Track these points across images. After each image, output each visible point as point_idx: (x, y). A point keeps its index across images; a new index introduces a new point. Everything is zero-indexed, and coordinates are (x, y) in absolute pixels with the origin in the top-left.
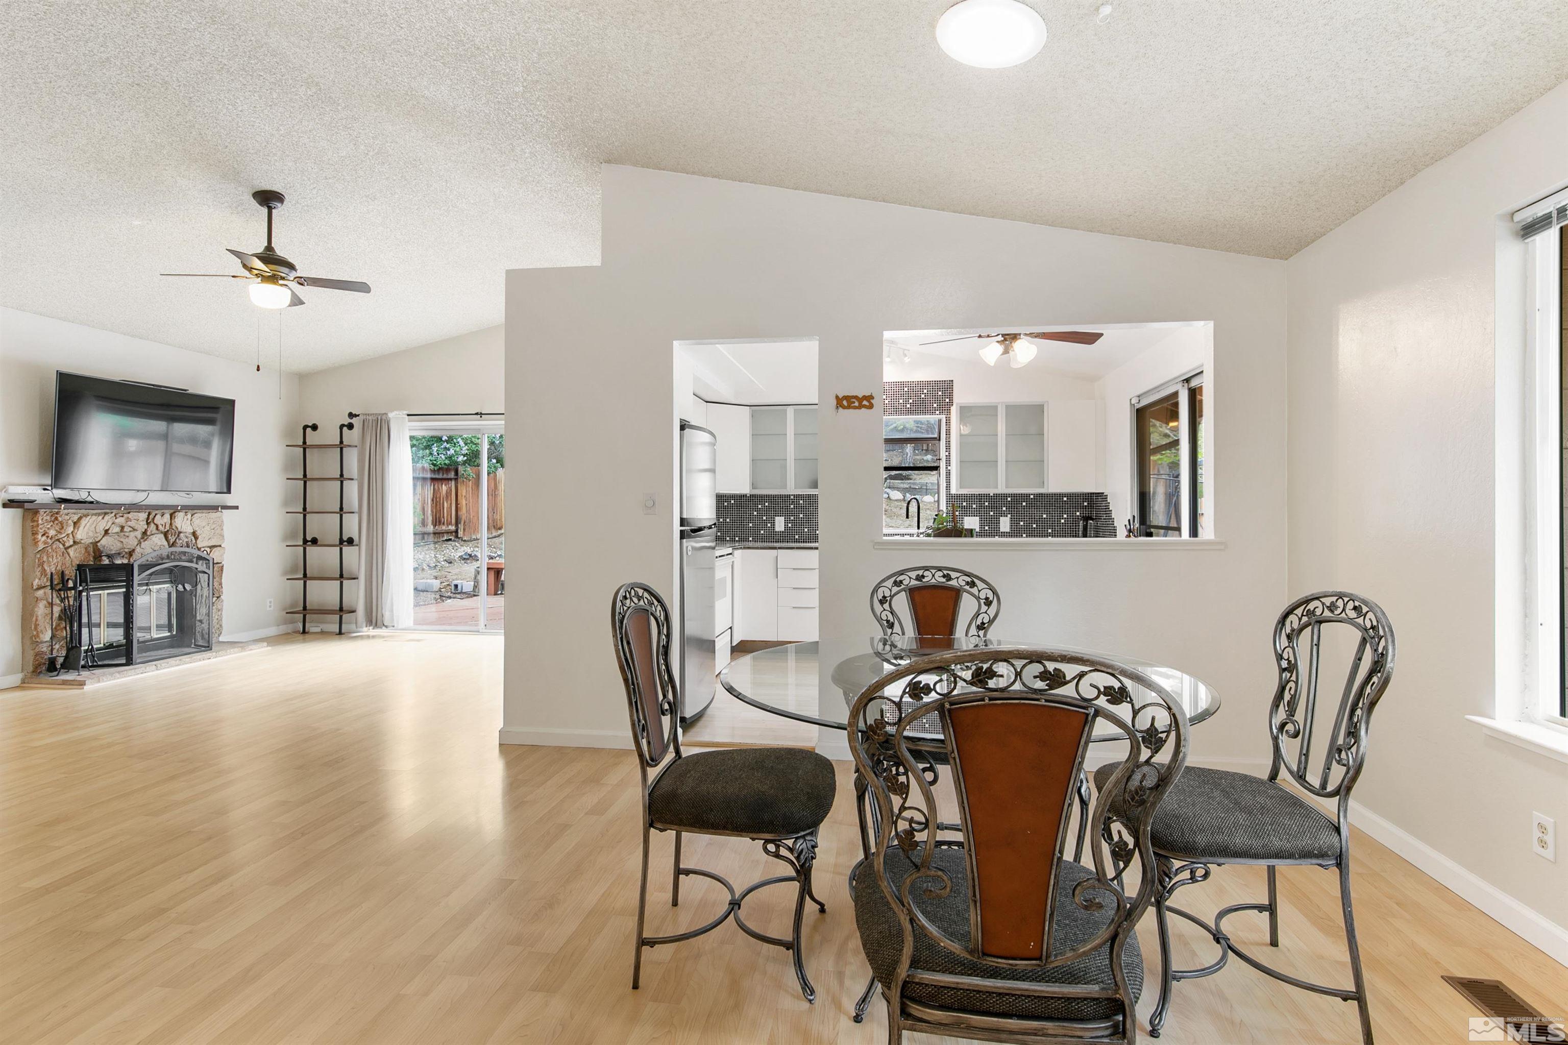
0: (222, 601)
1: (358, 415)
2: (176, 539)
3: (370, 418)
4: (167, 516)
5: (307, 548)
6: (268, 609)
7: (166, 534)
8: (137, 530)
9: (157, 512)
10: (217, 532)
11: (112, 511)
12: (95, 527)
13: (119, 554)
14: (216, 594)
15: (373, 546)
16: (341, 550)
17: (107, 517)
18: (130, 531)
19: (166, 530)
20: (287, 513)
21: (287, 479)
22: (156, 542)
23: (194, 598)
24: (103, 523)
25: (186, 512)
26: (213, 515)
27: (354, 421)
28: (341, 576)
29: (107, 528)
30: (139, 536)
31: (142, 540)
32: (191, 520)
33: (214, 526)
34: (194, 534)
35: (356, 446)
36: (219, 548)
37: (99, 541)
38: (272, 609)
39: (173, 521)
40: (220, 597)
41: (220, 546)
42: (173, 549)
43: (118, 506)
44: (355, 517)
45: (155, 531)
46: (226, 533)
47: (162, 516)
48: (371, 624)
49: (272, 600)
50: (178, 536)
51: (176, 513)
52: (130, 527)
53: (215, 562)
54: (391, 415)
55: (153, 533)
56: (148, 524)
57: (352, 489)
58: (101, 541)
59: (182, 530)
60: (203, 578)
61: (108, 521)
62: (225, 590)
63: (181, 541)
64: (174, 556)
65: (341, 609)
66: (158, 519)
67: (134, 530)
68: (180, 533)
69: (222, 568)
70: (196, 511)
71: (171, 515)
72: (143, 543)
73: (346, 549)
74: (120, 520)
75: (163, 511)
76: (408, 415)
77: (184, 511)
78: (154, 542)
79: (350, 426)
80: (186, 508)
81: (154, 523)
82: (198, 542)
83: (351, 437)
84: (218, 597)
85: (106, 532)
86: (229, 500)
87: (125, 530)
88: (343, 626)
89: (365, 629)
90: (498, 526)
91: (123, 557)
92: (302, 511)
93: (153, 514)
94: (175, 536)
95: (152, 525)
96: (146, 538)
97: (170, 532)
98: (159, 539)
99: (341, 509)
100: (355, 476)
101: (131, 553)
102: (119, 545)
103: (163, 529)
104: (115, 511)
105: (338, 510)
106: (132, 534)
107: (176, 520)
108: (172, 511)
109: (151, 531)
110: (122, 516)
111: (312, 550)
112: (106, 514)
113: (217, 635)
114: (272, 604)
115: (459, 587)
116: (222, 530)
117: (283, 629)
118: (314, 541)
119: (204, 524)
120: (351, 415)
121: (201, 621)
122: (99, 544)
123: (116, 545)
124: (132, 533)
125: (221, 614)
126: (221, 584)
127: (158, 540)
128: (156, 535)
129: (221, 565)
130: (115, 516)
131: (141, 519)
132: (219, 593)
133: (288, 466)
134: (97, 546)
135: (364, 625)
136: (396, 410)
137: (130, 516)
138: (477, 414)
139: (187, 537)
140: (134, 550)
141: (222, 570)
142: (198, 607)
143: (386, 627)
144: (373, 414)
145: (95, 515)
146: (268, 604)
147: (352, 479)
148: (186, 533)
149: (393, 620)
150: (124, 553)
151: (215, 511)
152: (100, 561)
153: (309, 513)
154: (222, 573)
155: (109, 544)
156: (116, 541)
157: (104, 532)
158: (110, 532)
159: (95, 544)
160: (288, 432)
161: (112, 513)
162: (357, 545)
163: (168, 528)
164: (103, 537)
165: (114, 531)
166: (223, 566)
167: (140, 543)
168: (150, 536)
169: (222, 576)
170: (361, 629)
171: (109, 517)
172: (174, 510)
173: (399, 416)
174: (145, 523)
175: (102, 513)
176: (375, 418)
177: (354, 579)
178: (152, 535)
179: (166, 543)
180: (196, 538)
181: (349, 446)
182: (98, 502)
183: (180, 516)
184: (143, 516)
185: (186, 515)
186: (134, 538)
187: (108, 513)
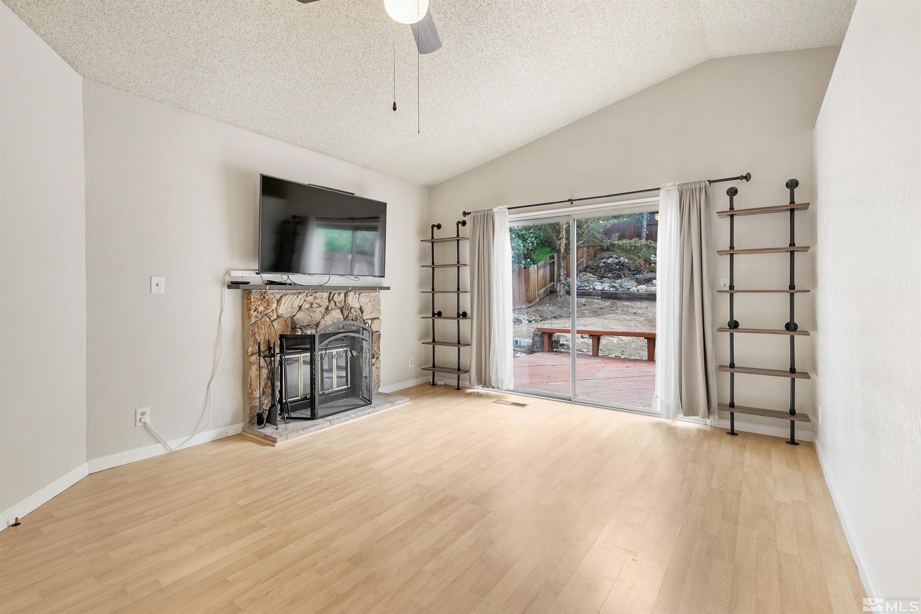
0: (380, 361)
1: (470, 213)
2: (348, 313)
3: (479, 214)
4: (342, 295)
5: (435, 320)
6: (410, 365)
7: (342, 309)
8: (322, 306)
9: (335, 292)
10: (376, 307)
11: (305, 291)
12: (292, 304)
13: (309, 325)
14: (375, 356)
15: (481, 320)
16: (458, 321)
17: (300, 296)
18: (317, 307)
19: (342, 306)
20: (422, 292)
21: (422, 266)
22: (335, 316)
23: (361, 359)
24: (298, 301)
25: (355, 292)
26: (373, 294)
27: (467, 219)
28: (459, 343)
29: (300, 305)
30: (323, 311)
31: (325, 314)
32: (358, 298)
33: (374, 302)
34: (361, 308)
35: (469, 239)
36: (377, 320)
37: (295, 315)
38: (412, 365)
39: (346, 299)
40: (379, 358)
41: (378, 318)
42: (346, 322)
43: (308, 287)
44: (468, 295)
45: (334, 307)
46: (382, 307)
47: (339, 295)
48: (481, 383)
49: (413, 359)
50: (350, 310)
51: (349, 293)
52: (317, 303)
53: (373, 331)
54: (495, 210)
55: (333, 308)
56: (329, 301)
57: (466, 273)
58: (296, 316)
59: (352, 306)
60: (365, 345)
61: (301, 299)
62: (382, 352)
63: (352, 315)
64: (347, 327)
65: (459, 369)
66: (336, 298)
67: (320, 306)
68: (351, 308)
69: (379, 336)
70: (362, 291)
71: (345, 294)
72: (325, 317)
73: (462, 321)
74: (310, 299)
75: (339, 291)
76: (509, 209)
77: (354, 291)
78: (333, 315)
79: (464, 223)
80: (356, 289)
81: (333, 300)
82: (363, 315)
83: (465, 231)
84: (377, 358)
85: (300, 307)
86: (384, 282)
87: (313, 306)
88: (460, 382)
89: (476, 387)
90: (530, 301)
91: (312, 327)
92: (431, 291)
93: (333, 293)
94: (348, 310)
95: (332, 302)
96: (328, 312)
97: (344, 308)
98: (337, 313)
99: (458, 289)
100: (468, 262)
101: (317, 325)
102: (309, 318)
103: (339, 305)
104: (306, 291)
105: (456, 290)
106: (318, 310)
107: (348, 298)
108: (346, 291)
109: (332, 307)
110: (312, 295)
111: (438, 321)
112: (300, 293)
113: (376, 388)
114: (412, 362)
115: (519, 342)
116: (379, 305)
117: (419, 381)
118: (440, 314)
119: (367, 301)
120: (465, 214)
121: (366, 377)
122: (294, 318)
123: (307, 318)
124: (318, 308)
125: (379, 371)
126: (379, 348)
127: (336, 315)
128: (334, 310)
129: (379, 333)
130: (307, 295)
131: (324, 297)
132: (378, 355)
133: (422, 257)
134: (293, 319)
135: (476, 384)
136: (499, 205)
137: (317, 295)
138: (569, 200)
139: (356, 312)
140: (319, 322)
141: (380, 337)
142: (364, 366)
143: (493, 387)
144: (481, 211)
145: (292, 294)
146: (410, 362)
147: (466, 265)
148: (355, 308)
149: (497, 382)
150: (313, 325)
151: (375, 291)
152: (296, 331)
153: (436, 292)
154: (380, 339)
155: (302, 317)
156: (307, 315)
157: (298, 308)
158: (302, 308)
159: (292, 317)
160: (421, 231)
161: (304, 292)
162: (470, 318)
163: (343, 303)
164: (298, 312)
165: (305, 307)
166: (380, 334)
167: (324, 317)
168: (331, 310)
169: (379, 342)
170: (473, 387)
171: (302, 296)
172: (347, 290)
173: (502, 210)
174: (327, 300)
175: (297, 293)
176: (483, 214)
177: (468, 345)
178: (333, 310)
179: (341, 317)
180: (362, 312)
181: (464, 238)
182: (295, 284)
183: (351, 294)
184: (326, 295)
185: (355, 294)
186: (319, 313)
187: (301, 293)
